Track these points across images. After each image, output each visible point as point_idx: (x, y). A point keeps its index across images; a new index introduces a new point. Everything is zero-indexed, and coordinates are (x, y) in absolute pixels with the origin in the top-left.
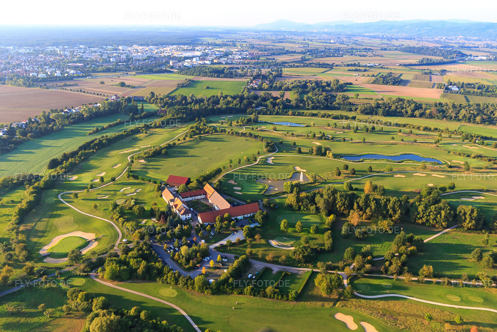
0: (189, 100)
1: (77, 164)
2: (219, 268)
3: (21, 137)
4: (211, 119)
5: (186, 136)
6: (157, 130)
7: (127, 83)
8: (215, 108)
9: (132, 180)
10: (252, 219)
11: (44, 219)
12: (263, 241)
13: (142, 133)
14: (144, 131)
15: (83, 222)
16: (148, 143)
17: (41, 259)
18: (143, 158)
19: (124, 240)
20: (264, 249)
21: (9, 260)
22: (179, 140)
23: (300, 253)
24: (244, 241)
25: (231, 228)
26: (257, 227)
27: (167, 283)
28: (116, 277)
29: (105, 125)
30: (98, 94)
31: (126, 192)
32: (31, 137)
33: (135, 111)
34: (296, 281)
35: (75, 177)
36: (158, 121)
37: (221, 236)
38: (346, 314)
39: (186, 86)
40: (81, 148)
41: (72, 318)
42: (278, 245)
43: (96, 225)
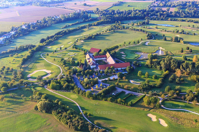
0: (116, 12)
1: (52, 41)
2: (100, 89)
3: (32, 29)
4: (124, 22)
5: (107, 30)
6: (94, 27)
7: (87, 4)
8: (128, 16)
9: (75, 49)
10: (125, 70)
11: (33, 64)
12: (127, 80)
13: (87, 28)
14: (88, 27)
15: (48, 65)
16: (88, 33)
17: (27, 78)
18: (83, 40)
19: (62, 74)
20: (125, 83)
21: (15, 78)
22: (103, 32)
23: (142, 86)
24: (117, 79)
25: (113, 73)
26: (126, 73)
27: (75, 93)
28: (54, 88)
29: (70, 24)
30: (72, 10)
31: (70, 55)
32: (37, 29)
33: (87, 17)
34: (135, 98)
35: (50, 47)
36: (96, 23)
37: (107, 76)
38: (154, 114)
39: (117, 5)
40: (56, 34)
41: (33, 101)
42: (134, 83)
43: (53, 67)
